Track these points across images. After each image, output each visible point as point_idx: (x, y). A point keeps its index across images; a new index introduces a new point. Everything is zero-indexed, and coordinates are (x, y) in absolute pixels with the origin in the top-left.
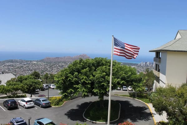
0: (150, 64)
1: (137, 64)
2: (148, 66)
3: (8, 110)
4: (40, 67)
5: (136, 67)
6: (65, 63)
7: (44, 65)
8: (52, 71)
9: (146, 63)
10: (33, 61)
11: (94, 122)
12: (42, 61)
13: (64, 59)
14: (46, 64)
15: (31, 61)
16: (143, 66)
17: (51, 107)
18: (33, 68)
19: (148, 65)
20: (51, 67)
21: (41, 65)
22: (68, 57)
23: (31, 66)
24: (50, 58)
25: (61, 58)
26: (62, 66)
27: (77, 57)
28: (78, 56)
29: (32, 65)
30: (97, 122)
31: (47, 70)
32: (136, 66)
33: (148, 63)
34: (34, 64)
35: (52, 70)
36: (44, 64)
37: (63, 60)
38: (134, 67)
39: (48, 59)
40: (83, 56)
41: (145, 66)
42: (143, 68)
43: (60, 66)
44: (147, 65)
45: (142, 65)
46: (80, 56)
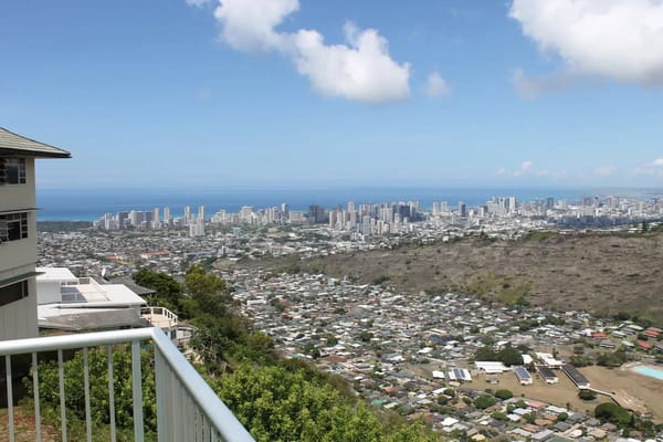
0: (139, 218)
1: (89, 224)
2: (131, 228)
5: (83, 236)
9: (124, 216)
16: (110, 230)
19: (133, 223)
32: (83, 232)
33: (132, 216)
38: (72, 235)
41: (121, 228)
42: (110, 237)
44: (129, 223)
45: (107, 227)
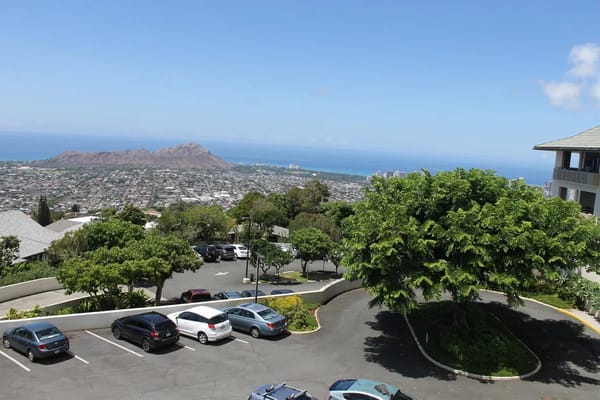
3: (149, 352)
4: (46, 185)
6: (130, 170)
7: (59, 177)
8: (86, 197)
10: (21, 163)
11: (484, 377)
12: (51, 163)
13: (126, 158)
14: (66, 175)
15: (10, 164)
17: (290, 334)
18: (18, 188)
20: (82, 183)
21: (49, 179)
22: (139, 151)
23: (10, 179)
24: (77, 155)
25: (116, 155)
26: (122, 181)
27: (169, 152)
28: (174, 147)
29: (15, 177)
30: (494, 378)
31: (68, 194)
34: (24, 173)
35: (89, 193)
36: (57, 173)
37: (124, 162)
38: (352, 185)
39: (70, 157)
40: (189, 150)
43: (112, 182)
46: (181, 148)
